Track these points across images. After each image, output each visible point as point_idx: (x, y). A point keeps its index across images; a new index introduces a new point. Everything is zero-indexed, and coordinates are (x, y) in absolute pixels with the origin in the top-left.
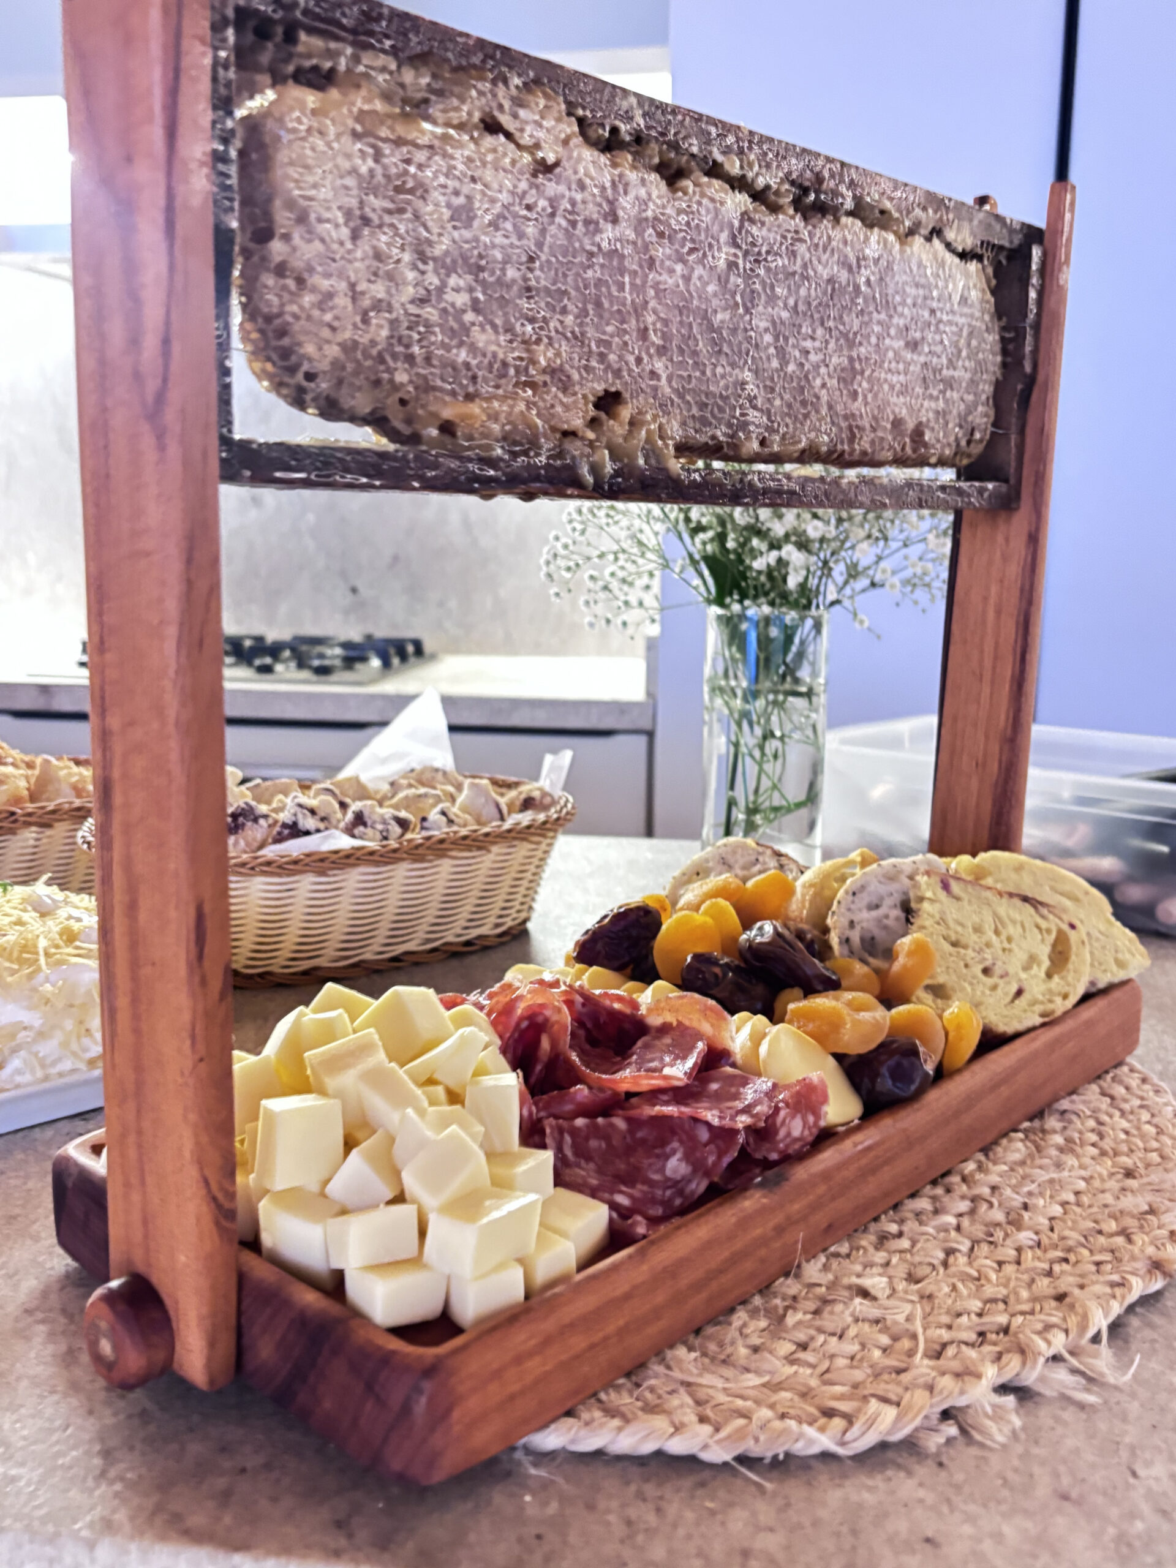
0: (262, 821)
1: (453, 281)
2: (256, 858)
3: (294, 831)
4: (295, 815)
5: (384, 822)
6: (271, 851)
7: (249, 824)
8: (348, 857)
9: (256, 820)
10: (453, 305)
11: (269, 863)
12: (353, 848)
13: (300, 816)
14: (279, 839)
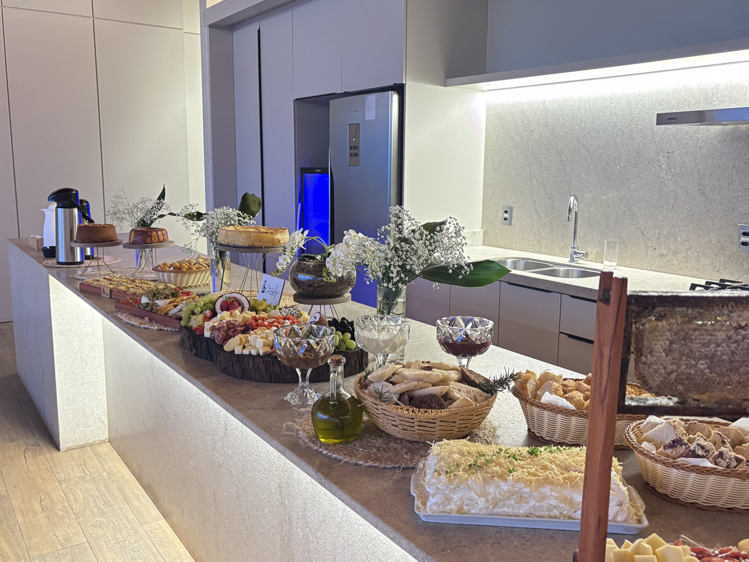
0: (683, 446)
1: (701, 362)
2: (675, 462)
3: (694, 455)
4: (695, 448)
5: (730, 459)
6: (680, 460)
7: (678, 446)
8: (709, 471)
9: (681, 445)
10: (700, 368)
11: (678, 465)
12: (712, 468)
13: (697, 449)
14: (687, 456)
